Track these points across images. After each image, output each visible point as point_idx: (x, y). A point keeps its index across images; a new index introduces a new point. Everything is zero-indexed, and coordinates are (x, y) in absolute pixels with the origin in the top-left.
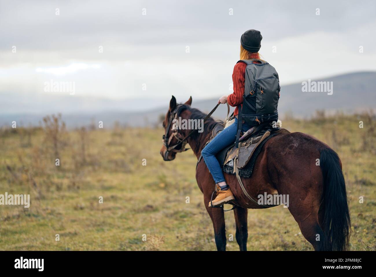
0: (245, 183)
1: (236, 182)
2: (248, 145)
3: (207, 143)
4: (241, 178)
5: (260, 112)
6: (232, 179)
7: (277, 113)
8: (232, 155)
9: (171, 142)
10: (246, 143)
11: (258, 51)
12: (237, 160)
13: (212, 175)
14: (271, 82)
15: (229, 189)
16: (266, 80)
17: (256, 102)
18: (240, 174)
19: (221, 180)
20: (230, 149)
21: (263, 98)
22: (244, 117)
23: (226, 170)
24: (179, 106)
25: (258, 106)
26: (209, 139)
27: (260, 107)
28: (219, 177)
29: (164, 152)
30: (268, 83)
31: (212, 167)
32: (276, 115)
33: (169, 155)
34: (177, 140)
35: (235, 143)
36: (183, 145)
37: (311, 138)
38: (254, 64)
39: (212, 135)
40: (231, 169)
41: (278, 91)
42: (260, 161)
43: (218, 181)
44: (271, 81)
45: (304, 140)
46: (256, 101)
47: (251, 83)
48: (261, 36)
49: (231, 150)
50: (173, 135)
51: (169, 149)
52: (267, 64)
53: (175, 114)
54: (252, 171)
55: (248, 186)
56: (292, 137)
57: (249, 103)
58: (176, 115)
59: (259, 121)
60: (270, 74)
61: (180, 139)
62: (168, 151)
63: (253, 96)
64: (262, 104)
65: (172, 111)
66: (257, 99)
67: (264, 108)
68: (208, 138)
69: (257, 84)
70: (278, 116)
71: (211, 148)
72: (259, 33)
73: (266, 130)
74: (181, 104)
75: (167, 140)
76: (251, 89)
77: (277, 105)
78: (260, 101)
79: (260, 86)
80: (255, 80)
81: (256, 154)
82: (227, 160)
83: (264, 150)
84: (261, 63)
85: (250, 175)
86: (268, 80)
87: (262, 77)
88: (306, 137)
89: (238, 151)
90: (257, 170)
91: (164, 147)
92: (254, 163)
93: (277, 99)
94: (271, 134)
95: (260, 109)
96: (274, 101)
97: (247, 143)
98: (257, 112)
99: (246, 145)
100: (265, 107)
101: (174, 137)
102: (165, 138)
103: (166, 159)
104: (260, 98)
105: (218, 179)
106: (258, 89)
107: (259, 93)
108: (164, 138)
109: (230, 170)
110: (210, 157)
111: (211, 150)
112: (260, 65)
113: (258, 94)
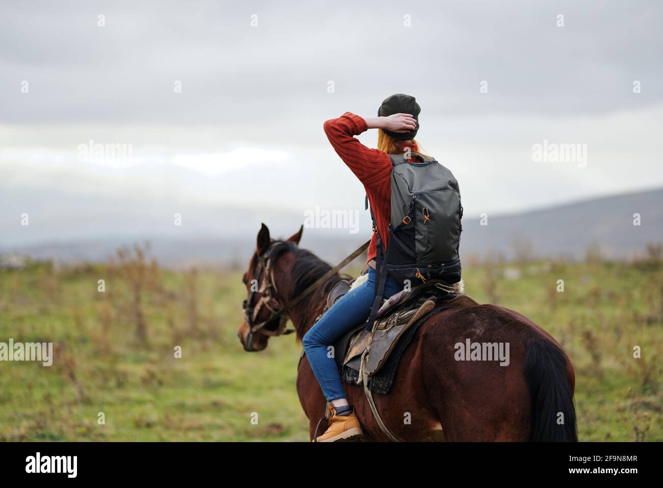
0: (379, 404)
1: (364, 402)
2: (389, 327)
3: (317, 320)
4: (372, 393)
5: (424, 259)
6: (358, 396)
7: (459, 261)
8: (359, 346)
9: (258, 316)
10: (387, 324)
11: (414, 136)
12: (368, 357)
13: (321, 385)
14: (445, 199)
15: (353, 414)
16: (435, 194)
17: (415, 239)
18: (371, 386)
19: (337, 396)
20: (356, 334)
21: (430, 230)
22: (392, 270)
23: (346, 377)
24: (276, 244)
25: (419, 247)
26: (323, 311)
27: (423, 249)
28: (333, 389)
29: (246, 335)
30: (438, 200)
31: (321, 369)
32: (457, 266)
33: (254, 340)
34: (270, 312)
35: (367, 321)
36: (281, 321)
37: (513, 318)
38: (408, 164)
39: (328, 304)
40: (355, 375)
41: (458, 216)
42: (410, 362)
43: (332, 398)
44: (445, 196)
45: (497, 321)
46: (416, 237)
47: (404, 202)
48: (417, 105)
49: (358, 336)
50: (263, 302)
51: (254, 330)
52: (435, 162)
53: (266, 260)
54: (393, 381)
55: (385, 412)
56: (474, 314)
57: (402, 241)
58: (269, 261)
59: (422, 278)
60: (442, 182)
61: (276, 310)
62: (251, 332)
63: (408, 227)
64: (429, 242)
65: (262, 254)
66: (416, 232)
67: (432, 251)
68: (320, 309)
69: (416, 203)
70: (460, 268)
71: (320, 333)
72: (413, 99)
73: (428, 296)
74: (279, 241)
75: (251, 311)
76: (405, 213)
77: (458, 245)
78: (422, 237)
79: (422, 206)
80: (412, 194)
81: (402, 347)
82: (348, 356)
83: (419, 340)
84: (423, 162)
85: (388, 389)
86: (438, 194)
87: (428, 187)
88: (502, 315)
89: (370, 338)
90: (402, 379)
91: (245, 324)
92: (397, 365)
93: (458, 232)
94: (435, 307)
95: (425, 253)
96: (451, 237)
97: (389, 322)
98: (417, 259)
99: (385, 327)
100: (432, 248)
101: (263, 306)
102: (247, 306)
103: (249, 349)
104: (424, 231)
105: (331, 393)
106: (418, 213)
107: (422, 221)
108: (245, 307)
109: (353, 376)
110: (317, 349)
111: (320, 334)
112: (421, 166)
113: (418, 223)
